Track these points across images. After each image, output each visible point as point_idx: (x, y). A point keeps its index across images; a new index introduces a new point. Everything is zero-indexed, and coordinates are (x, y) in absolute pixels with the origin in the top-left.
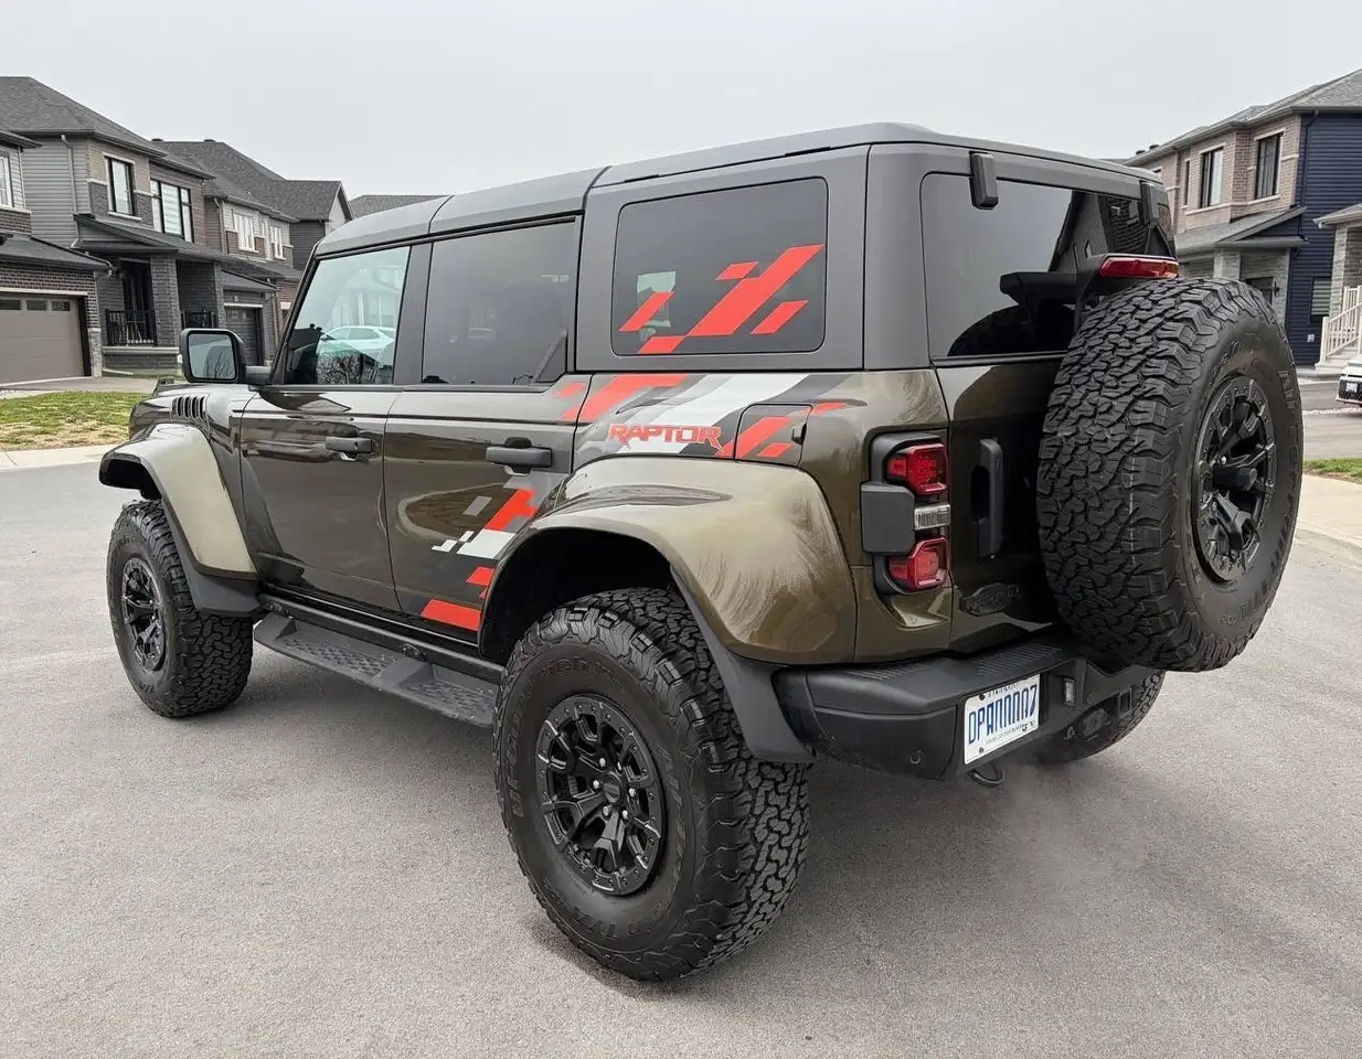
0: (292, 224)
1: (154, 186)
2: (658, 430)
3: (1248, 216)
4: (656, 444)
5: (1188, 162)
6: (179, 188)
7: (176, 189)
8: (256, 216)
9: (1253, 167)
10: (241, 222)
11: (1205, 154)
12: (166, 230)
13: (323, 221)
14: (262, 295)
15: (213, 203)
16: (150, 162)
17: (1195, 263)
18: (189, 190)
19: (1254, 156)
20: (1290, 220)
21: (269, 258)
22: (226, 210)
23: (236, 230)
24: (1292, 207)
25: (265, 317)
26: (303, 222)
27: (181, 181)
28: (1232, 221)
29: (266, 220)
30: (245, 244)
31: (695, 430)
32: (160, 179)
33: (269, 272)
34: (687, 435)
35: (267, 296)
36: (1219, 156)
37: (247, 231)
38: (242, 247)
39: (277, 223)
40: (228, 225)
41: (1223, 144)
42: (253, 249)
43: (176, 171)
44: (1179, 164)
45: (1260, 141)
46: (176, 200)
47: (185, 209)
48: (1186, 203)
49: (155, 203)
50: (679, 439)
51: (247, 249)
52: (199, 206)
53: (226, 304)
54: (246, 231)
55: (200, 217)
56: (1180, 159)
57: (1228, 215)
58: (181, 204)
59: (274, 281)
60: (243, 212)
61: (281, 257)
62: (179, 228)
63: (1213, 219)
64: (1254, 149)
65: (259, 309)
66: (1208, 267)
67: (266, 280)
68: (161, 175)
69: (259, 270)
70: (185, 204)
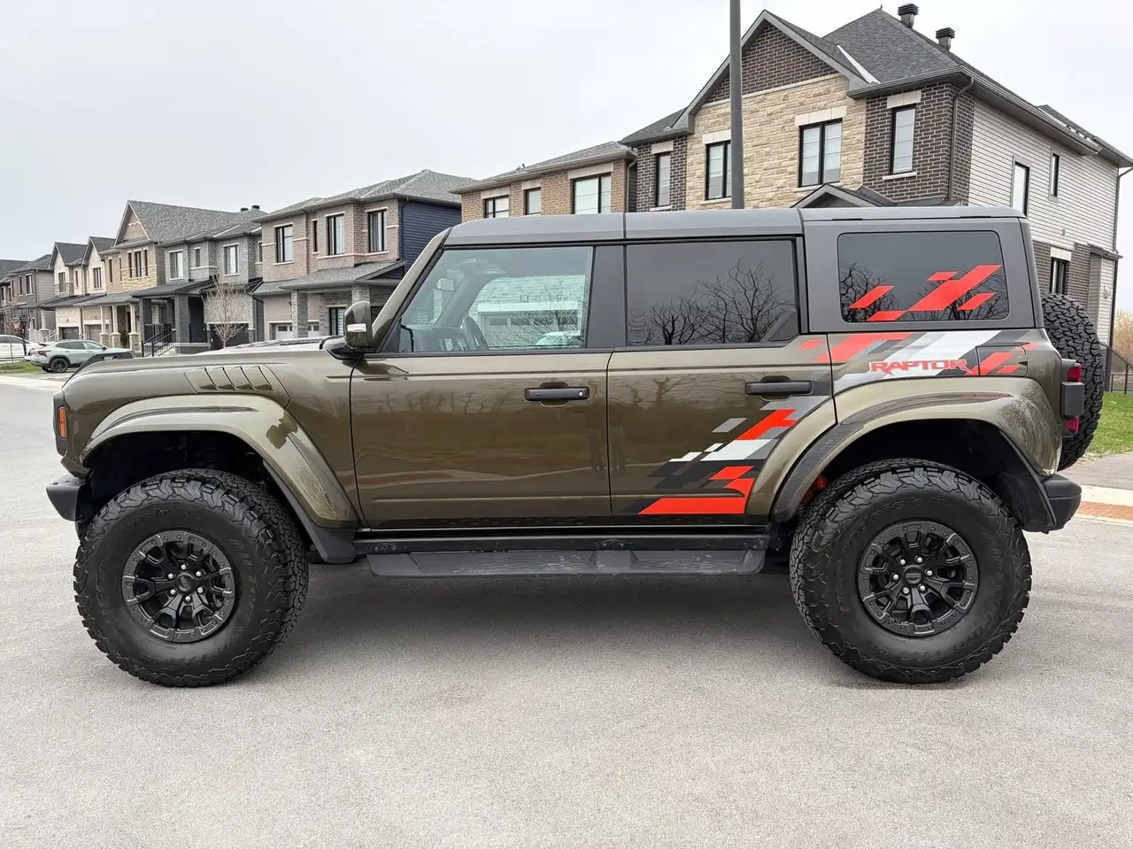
2: (916, 364)
3: (365, 263)
4: (918, 371)
5: (315, 223)
9: (366, 230)
11: (329, 218)
17: (329, 294)
19: (366, 223)
20: (396, 269)
24: (398, 260)
28: (356, 265)
31: (945, 362)
34: (941, 365)
36: (340, 221)
41: (343, 212)
44: (307, 223)
45: (369, 213)
48: (316, 250)
50: (934, 366)
56: (307, 218)
57: (352, 262)
63: (339, 264)
64: (366, 218)
66: (348, 297)
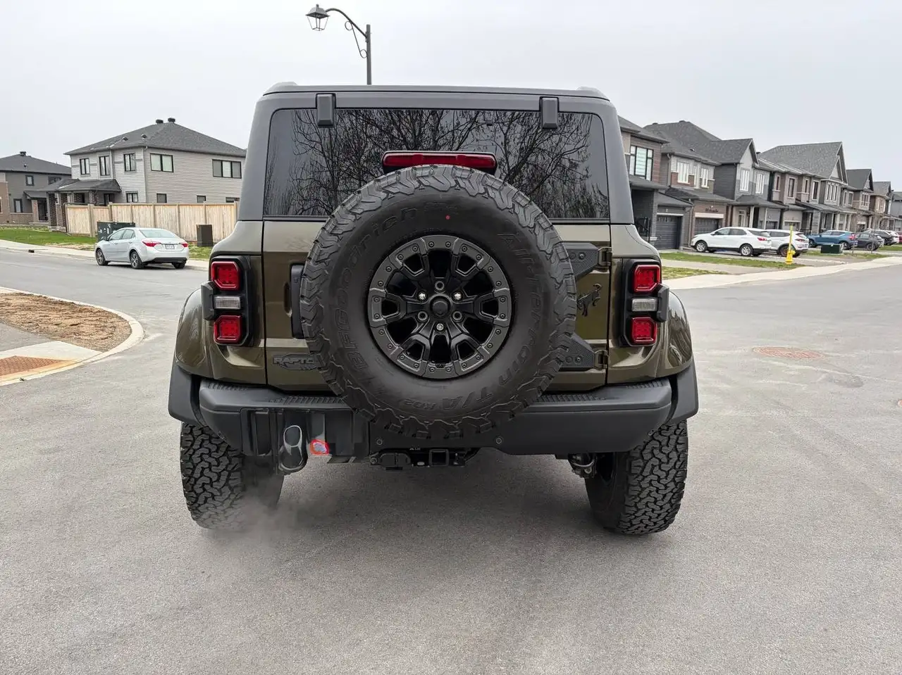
0: (716, 167)
1: (633, 149)
6: (647, 149)
7: (645, 150)
8: (692, 163)
10: (682, 167)
12: (636, 173)
13: (736, 164)
14: (684, 208)
15: (666, 157)
16: (632, 136)
18: (653, 150)
21: (697, 187)
22: (673, 160)
23: (678, 172)
25: (684, 221)
26: (723, 165)
27: (650, 145)
29: (699, 165)
30: (682, 179)
32: (636, 145)
33: (691, 195)
35: (687, 209)
37: (685, 172)
38: (679, 181)
39: (705, 166)
40: (673, 169)
42: (687, 182)
43: (646, 140)
46: (645, 156)
47: (650, 161)
49: (632, 158)
51: (684, 182)
52: (658, 160)
53: (658, 214)
54: (683, 171)
55: (657, 165)
58: (647, 158)
59: (692, 200)
60: (685, 161)
61: (706, 186)
62: (644, 171)
65: (681, 217)
67: (688, 200)
68: (638, 142)
69: (686, 194)
70: (650, 158)
